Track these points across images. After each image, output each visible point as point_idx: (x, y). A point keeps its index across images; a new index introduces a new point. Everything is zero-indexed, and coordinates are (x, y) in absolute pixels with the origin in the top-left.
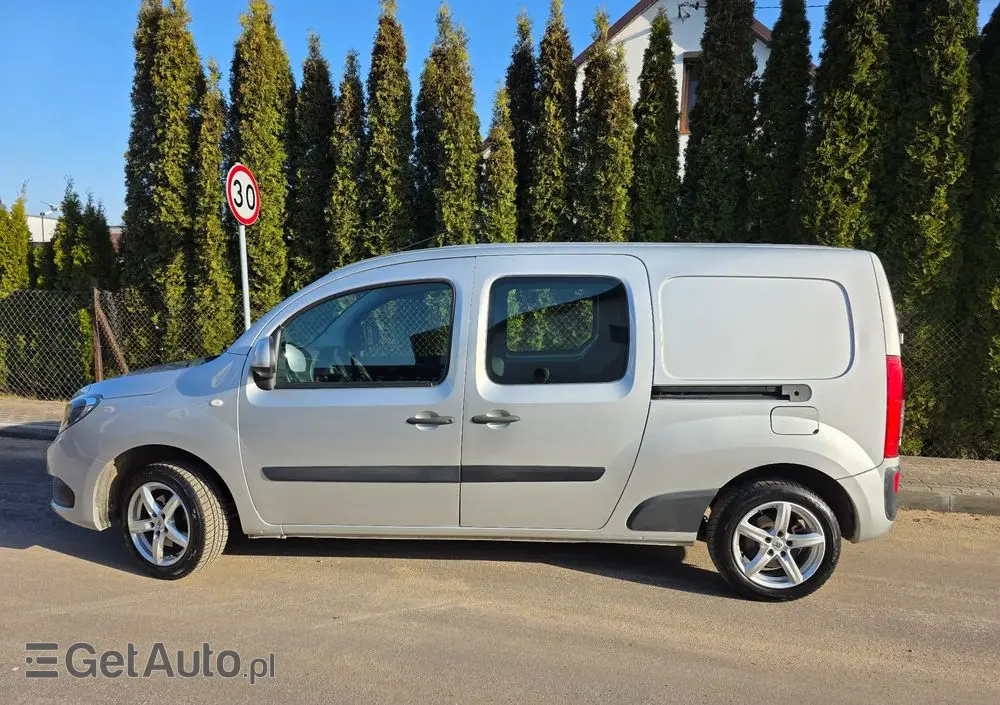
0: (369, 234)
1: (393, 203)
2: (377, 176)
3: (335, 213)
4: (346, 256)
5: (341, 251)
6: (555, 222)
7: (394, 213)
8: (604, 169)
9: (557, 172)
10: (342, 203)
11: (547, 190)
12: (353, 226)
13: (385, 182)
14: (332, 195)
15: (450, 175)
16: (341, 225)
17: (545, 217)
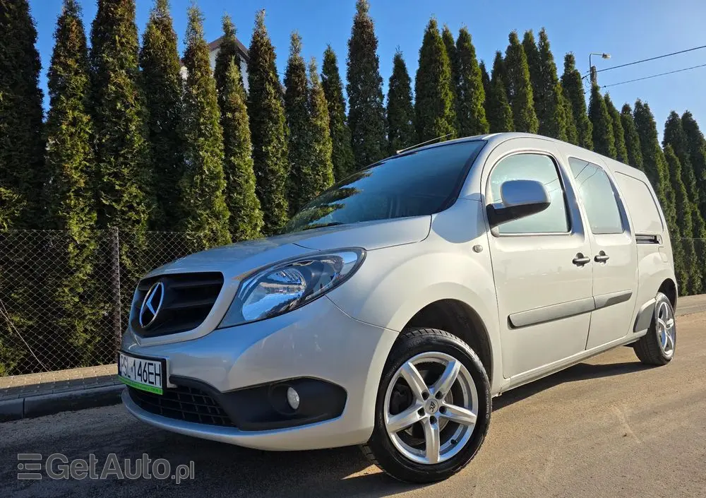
0: (109, 169)
1: (138, 142)
2: (119, 115)
3: (63, 142)
4: (80, 188)
5: (71, 183)
6: (286, 176)
7: (139, 152)
8: (318, 142)
9: (282, 139)
10: (72, 135)
11: (277, 151)
12: (84, 160)
13: (130, 121)
14: (61, 124)
15: (203, 124)
16: (70, 157)
17: (278, 171)
